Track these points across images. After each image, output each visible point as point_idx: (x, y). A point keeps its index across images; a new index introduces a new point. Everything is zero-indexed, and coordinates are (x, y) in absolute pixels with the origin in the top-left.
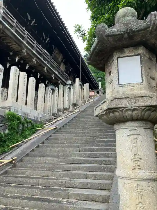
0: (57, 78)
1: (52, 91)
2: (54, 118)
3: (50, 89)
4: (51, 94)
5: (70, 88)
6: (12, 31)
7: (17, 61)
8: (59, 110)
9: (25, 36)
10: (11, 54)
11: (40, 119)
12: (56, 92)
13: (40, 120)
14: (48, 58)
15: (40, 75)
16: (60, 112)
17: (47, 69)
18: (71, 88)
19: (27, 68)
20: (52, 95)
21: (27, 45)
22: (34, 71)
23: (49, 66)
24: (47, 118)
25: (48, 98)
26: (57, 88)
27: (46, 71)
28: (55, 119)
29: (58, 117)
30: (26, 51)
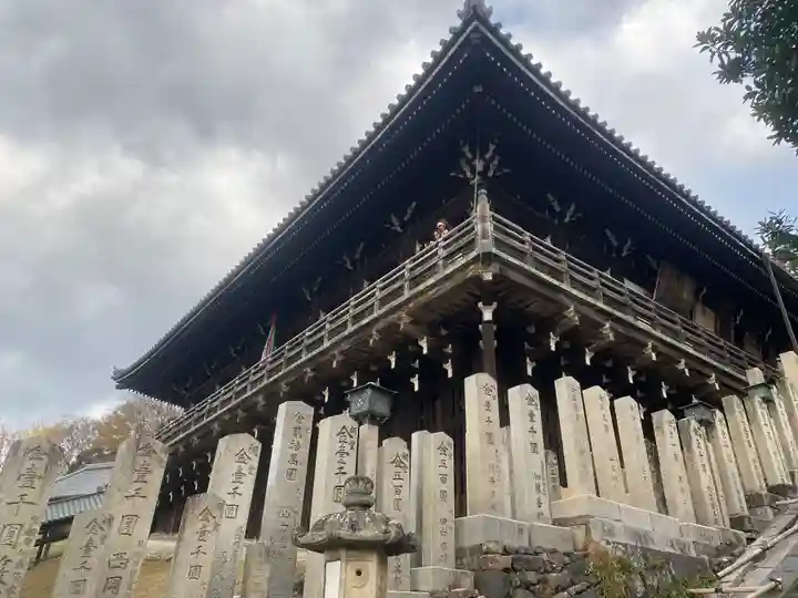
0: (699, 368)
1: (703, 428)
2: (744, 536)
3: (694, 424)
4: (701, 441)
5: (768, 401)
6: (526, 267)
7: (553, 348)
8: (753, 500)
9: (563, 267)
10: (532, 330)
11: (692, 546)
12: (720, 427)
13: (694, 554)
14: (650, 310)
15: (635, 373)
16: (759, 511)
17: (654, 349)
18: (776, 401)
19: (588, 362)
20: (709, 445)
21: (575, 292)
22: (609, 364)
23: (658, 334)
24: (717, 542)
25: (697, 459)
26: (718, 412)
27: (654, 355)
28: (750, 540)
29: (758, 533)
30: (577, 311)
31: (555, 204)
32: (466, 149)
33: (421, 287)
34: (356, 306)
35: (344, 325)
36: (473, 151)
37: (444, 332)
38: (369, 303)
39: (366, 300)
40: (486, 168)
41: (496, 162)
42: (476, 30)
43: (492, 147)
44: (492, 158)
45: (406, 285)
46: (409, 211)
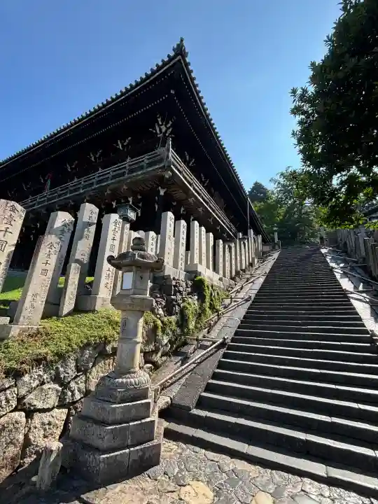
31: (188, 157)
32: (159, 120)
33: (134, 174)
34: (99, 177)
35: (92, 184)
36: (162, 121)
37: (139, 197)
38: (107, 176)
39: (105, 174)
40: (166, 131)
41: (170, 130)
42: (179, 61)
43: (170, 122)
44: (169, 128)
45: (127, 172)
46: (127, 141)
